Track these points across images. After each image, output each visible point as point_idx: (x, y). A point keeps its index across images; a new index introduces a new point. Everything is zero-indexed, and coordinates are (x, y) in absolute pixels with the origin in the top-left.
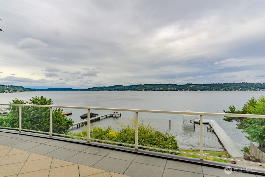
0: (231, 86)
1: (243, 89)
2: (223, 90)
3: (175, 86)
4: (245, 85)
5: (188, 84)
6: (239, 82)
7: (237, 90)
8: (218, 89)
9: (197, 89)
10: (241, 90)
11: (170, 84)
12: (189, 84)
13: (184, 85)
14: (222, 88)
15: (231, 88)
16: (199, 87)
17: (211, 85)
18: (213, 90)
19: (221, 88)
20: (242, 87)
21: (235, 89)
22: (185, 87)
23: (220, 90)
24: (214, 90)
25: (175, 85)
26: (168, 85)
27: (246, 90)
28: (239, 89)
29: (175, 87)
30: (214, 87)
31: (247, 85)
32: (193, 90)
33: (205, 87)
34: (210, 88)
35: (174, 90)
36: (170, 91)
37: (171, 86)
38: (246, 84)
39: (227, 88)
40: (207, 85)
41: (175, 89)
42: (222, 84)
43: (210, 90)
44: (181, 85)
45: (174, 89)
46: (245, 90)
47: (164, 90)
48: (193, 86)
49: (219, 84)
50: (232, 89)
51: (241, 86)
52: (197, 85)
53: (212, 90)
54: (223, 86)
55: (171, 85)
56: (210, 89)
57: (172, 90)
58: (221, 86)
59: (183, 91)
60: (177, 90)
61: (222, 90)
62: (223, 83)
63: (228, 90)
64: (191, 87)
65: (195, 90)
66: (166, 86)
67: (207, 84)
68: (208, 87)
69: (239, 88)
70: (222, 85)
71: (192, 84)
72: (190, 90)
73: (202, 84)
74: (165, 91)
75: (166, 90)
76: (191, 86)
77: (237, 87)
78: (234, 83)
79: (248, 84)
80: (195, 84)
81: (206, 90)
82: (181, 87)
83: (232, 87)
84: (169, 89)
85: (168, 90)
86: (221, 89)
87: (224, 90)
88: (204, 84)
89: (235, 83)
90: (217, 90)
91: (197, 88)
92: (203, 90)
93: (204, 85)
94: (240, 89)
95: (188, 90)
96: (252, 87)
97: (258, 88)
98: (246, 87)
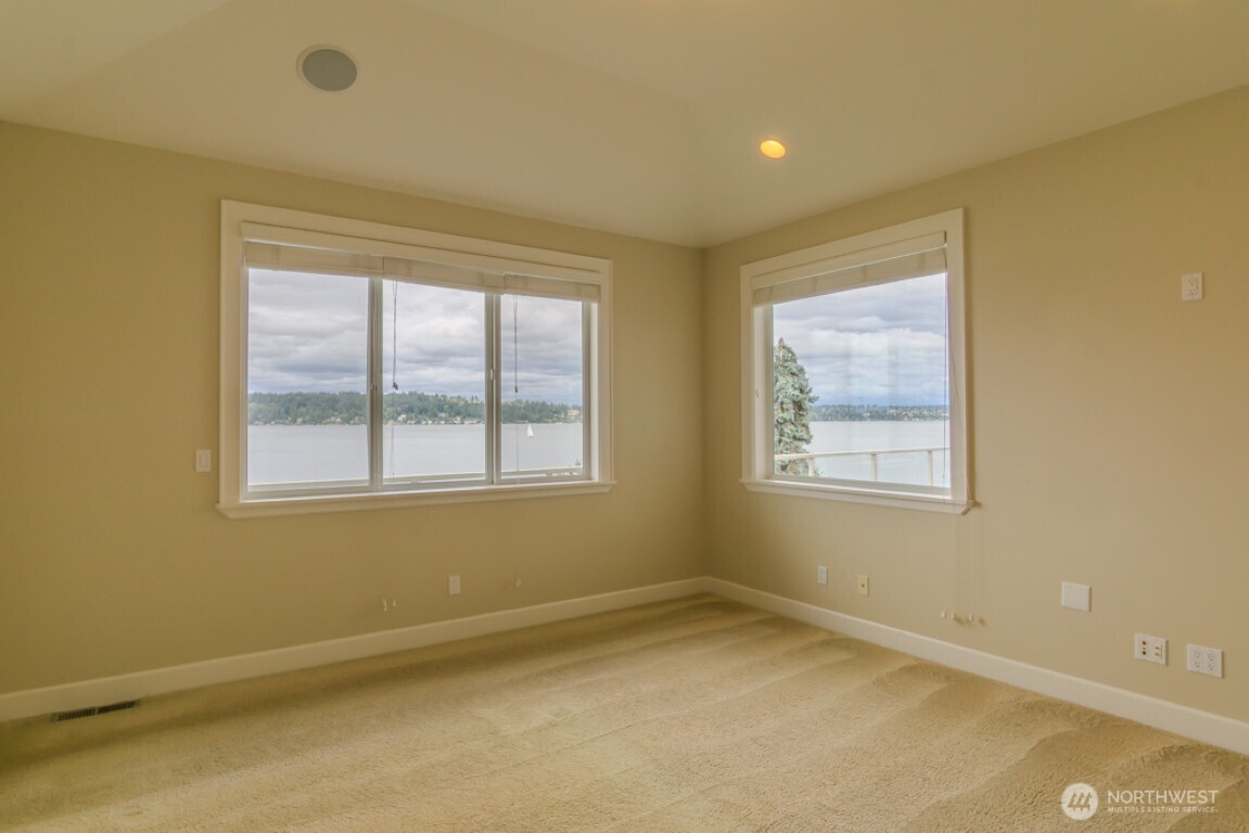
1: (411, 419)
4: (420, 404)
18: (300, 420)
20: (410, 410)
30: (303, 409)
39: (356, 414)
43: (284, 423)
56: (285, 415)
69: (399, 414)
81: (266, 423)
87: (347, 421)
96: (442, 411)
97: (458, 414)
98: (423, 411)
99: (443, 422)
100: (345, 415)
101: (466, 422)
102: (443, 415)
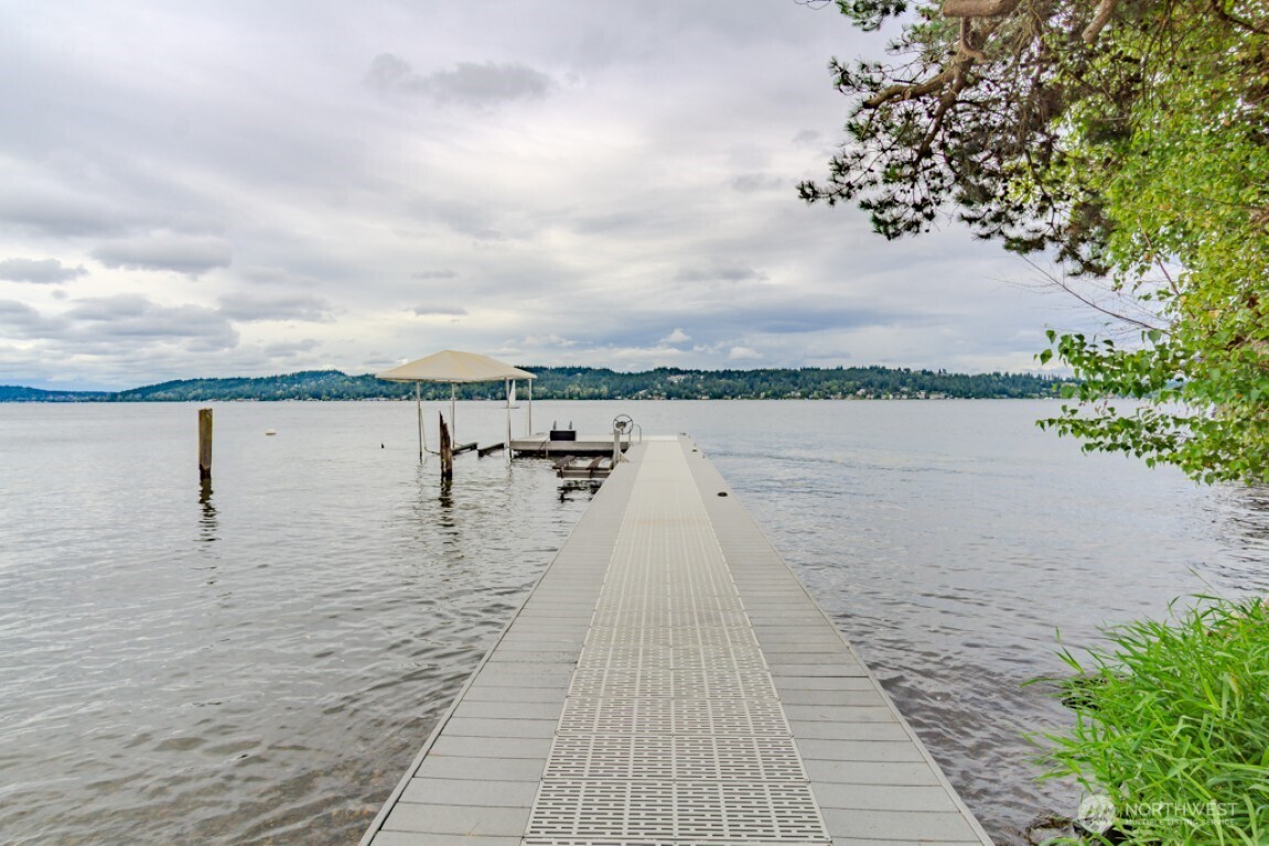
0: (827, 381)
2: (801, 397)
3: (604, 379)
5: (663, 371)
6: (859, 365)
7: (851, 395)
8: (780, 391)
9: (698, 391)
10: (864, 396)
11: (580, 370)
12: (665, 369)
13: (642, 374)
14: (796, 388)
15: (829, 388)
16: (709, 383)
17: (756, 373)
21: (843, 392)
22: (646, 382)
23: (788, 397)
24: (767, 397)
25: (604, 375)
26: (572, 371)
27: (884, 397)
28: (859, 393)
29: (604, 383)
31: (887, 377)
32: (679, 397)
33: (730, 382)
34: (751, 387)
35: (600, 397)
36: (580, 398)
37: (586, 377)
38: (882, 371)
40: (739, 373)
41: (604, 390)
42: (795, 371)
44: (630, 374)
45: (597, 391)
46: (878, 397)
47: (551, 398)
48: (682, 377)
49: (784, 370)
50: (832, 393)
51: (867, 379)
52: (698, 372)
53: (757, 397)
54: (801, 378)
55: (584, 371)
57: (592, 397)
58: (792, 379)
59: (637, 399)
60: (611, 397)
61: (794, 397)
62: (799, 369)
63: (820, 397)
64: (672, 383)
65: (687, 398)
66: (565, 376)
67: (738, 372)
68: (741, 382)
70: (795, 374)
71: (676, 371)
72: (669, 398)
73: (717, 372)
74: (559, 398)
75: (563, 398)
76: (675, 379)
77: (851, 383)
78: (842, 368)
79: (888, 372)
80: (691, 372)
82: (630, 383)
83: (834, 384)
84: (578, 389)
85: (571, 398)
86: (793, 393)
88: (725, 371)
89: (845, 368)
90: (776, 396)
91: (699, 386)
92: (719, 397)
93: (728, 374)
94: (862, 391)
95: (659, 395)
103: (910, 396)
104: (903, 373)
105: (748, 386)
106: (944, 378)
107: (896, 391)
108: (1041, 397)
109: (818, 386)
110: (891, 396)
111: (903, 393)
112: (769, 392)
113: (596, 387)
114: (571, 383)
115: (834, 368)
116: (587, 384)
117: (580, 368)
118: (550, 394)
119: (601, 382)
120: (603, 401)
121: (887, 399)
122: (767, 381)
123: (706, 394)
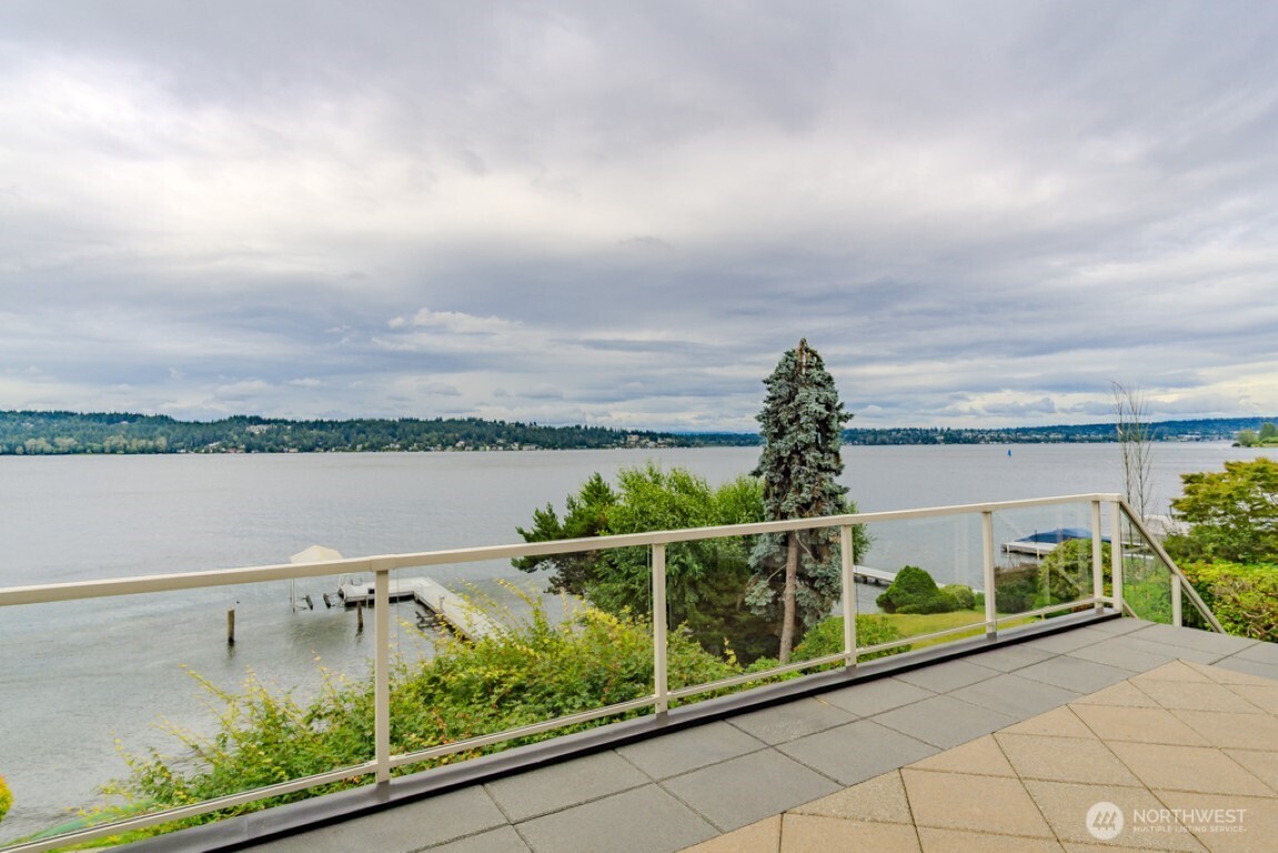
0: (427, 433)
1: (469, 445)
2: (400, 450)
3: (160, 429)
4: (477, 430)
5: (241, 420)
6: (457, 417)
7: (451, 447)
8: (378, 443)
9: (284, 444)
10: (463, 448)
11: (126, 417)
12: (243, 418)
13: (213, 424)
14: (395, 440)
15: (428, 440)
16: (297, 434)
17: (351, 424)
18: (359, 447)
19: (390, 438)
20: (467, 437)
21: (443, 444)
22: (219, 433)
23: (387, 450)
24: (364, 449)
25: (161, 424)
26: (114, 419)
27: (482, 448)
28: (458, 445)
29: (162, 435)
30: (362, 436)
31: (484, 429)
32: (261, 450)
33: (323, 433)
34: (347, 439)
35: (156, 451)
36: (127, 452)
37: (135, 426)
38: (480, 423)
39: (414, 441)
40: (333, 424)
41: (162, 442)
42: (394, 421)
43: (344, 450)
44: (197, 423)
45: (151, 443)
46: (476, 449)
47: (84, 451)
48: (265, 428)
49: (382, 421)
50: (431, 445)
51: (465, 432)
52: (286, 422)
53: (353, 449)
54: (400, 430)
55: (132, 418)
56: (345, 442)
57: (142, 451)
58: (391, 430)
59: (206, 452)
60: (172, 451)
61: (393, 450)
62: (397, 420)
63: (420, 449)
64: (252, 434)
65: (271, 451)
66: (104, 424)
67: (330, 422)
68: (335, 434)
69: (457, 441)
70: (393, 425)
71: (257, 420)
72: (248, 450)
73: (307, 422)
74: (93, 452)
75: (102, 451)
76: (256, 429)
77: (450, 435)
78: (441, 419)
79: (485, 424)
80: (275, 421)
81: (326, 450)
82: (198, 434)
83: (434, 435)
84: (125, 441)
85: (113, 451)
86: (392, 445)
87: (404, 448)
88: (317, 422)
89: (444, 420)
90: (373, 448)
91: (286, 438)
92: (311, 450)
93: (319, 425)
94: (461, 443)
95: (236, 448)
96: (499, 436)
97: (516, 441)
98: (480, 438)
99: (501, 448)
100: (404, 442)
101: (525, 448)
102: (501, 441)
103: (505, 447)
104: (498, 426)
105: (343, 437)
106: (535, 430)
107: (492, 443)
108: (613, 447)
109: (418, 438)
110: (488, 448)
111: (499, 445)
112: (366, 445)
113: (151, 438)
114: (113, 433)
115: (434, 419)
116: (137, 433)
117: (126, 414)
118: (80, 447)
119: (156, 433)
120: (160, 455)
121: (485, 450)
122: (364, 433)
123: (294, 447)
